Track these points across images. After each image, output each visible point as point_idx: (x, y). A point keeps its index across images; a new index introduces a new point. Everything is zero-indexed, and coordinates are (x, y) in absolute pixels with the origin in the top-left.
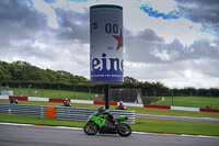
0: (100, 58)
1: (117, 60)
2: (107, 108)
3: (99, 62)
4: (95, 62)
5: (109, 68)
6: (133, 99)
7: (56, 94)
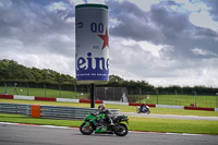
0: (86, 57)
1: (103, 59)
2: (93, 106)
3: (84, 62)
4: (81, 61)
5: (94, 67)
6: (118, 98)
7: (42, 92)
